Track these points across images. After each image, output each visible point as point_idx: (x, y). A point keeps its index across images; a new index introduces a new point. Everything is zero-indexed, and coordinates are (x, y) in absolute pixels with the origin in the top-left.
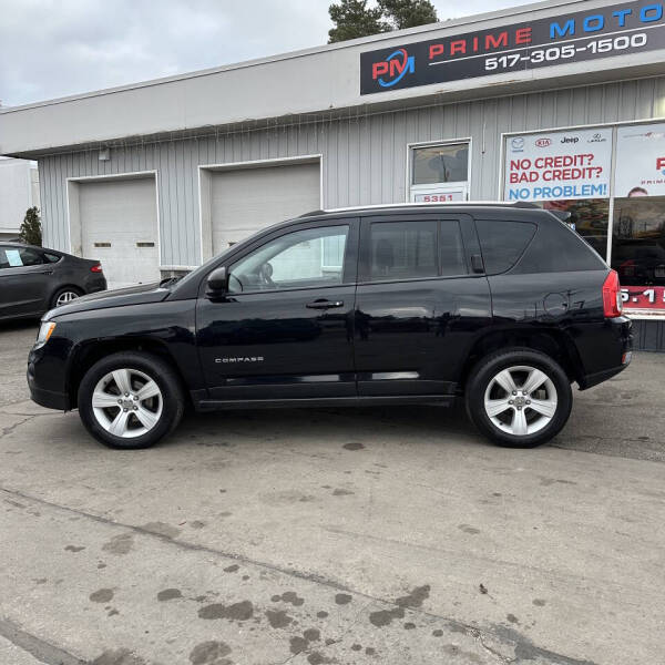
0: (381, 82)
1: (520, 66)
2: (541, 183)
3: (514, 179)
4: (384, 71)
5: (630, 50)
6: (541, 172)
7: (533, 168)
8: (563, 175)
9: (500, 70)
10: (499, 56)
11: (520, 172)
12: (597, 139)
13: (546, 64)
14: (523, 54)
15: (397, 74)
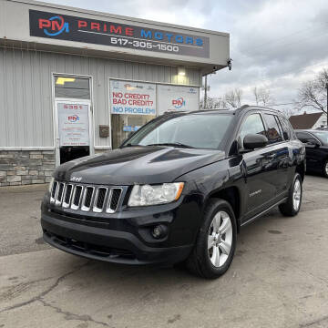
0: (45, 31)
1: (128, 46)
2: (128, 106)
3: (115, 102)
4: (48, 26)
5: (172, 52)
6: (128, 100)
7: (123, 98)
8: (137, 103)
9: (118, 45)
10: (118, 38)
11: (118, 99)
12: (150, 88)
13: (139, 48)
14: (129, 40)
15: (57, 30)
